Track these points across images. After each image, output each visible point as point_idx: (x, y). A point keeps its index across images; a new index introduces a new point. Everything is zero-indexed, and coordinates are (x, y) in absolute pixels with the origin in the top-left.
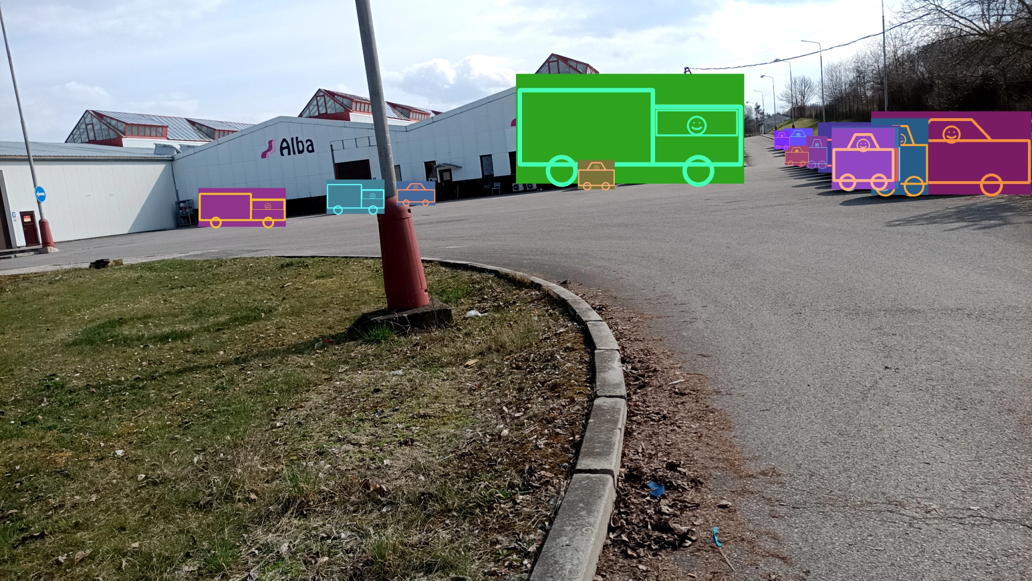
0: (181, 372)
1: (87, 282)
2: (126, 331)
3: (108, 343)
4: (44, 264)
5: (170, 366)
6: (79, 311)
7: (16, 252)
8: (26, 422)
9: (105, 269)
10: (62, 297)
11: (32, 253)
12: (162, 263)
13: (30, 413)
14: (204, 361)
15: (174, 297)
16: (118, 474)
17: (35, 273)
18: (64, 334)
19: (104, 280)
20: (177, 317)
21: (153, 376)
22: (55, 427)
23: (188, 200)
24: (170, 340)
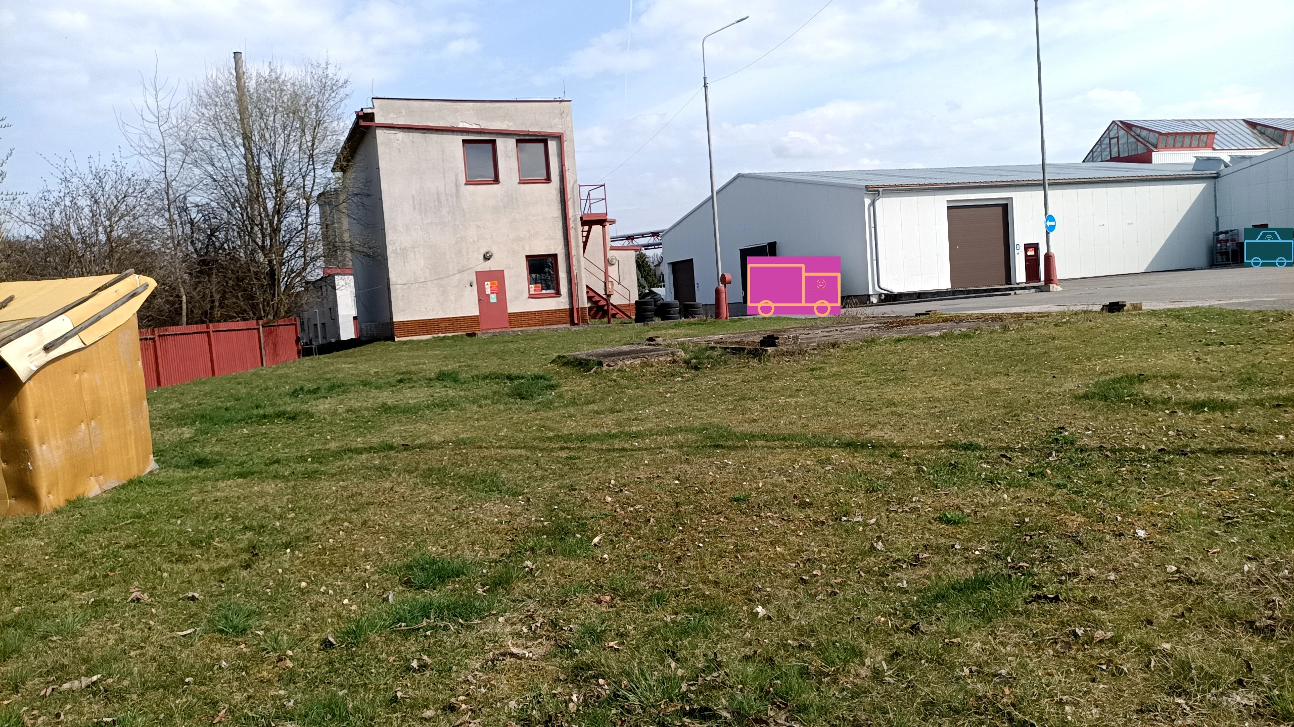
0: (1220, 452)
1: (1098, 327)
2: (1147, 390)
3: (1125, 401)
4: (1047, 303)
5: (1206, 442)
6: (1089, 359)
7: (1015, 289)
8: (1034, 474)
9: (1120, 313)
10: (1069, 341)
11: (1033, 290)
12: (1195, 311)
13: (1037, 464)
14: (1255, 445)
15: (1210, 356)
16: (1140, 557)
17: (1039, 313)
18: (1071, 384)
19: (1118, 326)
20: (1215, 381)
21: (1182, 451)
22: (1065, 486)
23: (1231, 231)
24: (1206, 409)
